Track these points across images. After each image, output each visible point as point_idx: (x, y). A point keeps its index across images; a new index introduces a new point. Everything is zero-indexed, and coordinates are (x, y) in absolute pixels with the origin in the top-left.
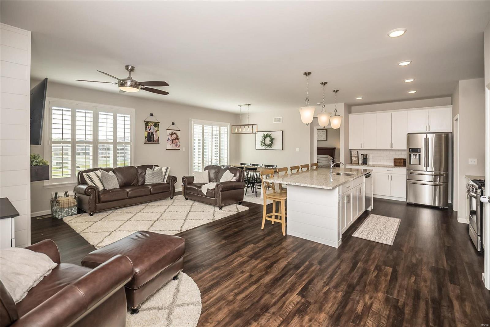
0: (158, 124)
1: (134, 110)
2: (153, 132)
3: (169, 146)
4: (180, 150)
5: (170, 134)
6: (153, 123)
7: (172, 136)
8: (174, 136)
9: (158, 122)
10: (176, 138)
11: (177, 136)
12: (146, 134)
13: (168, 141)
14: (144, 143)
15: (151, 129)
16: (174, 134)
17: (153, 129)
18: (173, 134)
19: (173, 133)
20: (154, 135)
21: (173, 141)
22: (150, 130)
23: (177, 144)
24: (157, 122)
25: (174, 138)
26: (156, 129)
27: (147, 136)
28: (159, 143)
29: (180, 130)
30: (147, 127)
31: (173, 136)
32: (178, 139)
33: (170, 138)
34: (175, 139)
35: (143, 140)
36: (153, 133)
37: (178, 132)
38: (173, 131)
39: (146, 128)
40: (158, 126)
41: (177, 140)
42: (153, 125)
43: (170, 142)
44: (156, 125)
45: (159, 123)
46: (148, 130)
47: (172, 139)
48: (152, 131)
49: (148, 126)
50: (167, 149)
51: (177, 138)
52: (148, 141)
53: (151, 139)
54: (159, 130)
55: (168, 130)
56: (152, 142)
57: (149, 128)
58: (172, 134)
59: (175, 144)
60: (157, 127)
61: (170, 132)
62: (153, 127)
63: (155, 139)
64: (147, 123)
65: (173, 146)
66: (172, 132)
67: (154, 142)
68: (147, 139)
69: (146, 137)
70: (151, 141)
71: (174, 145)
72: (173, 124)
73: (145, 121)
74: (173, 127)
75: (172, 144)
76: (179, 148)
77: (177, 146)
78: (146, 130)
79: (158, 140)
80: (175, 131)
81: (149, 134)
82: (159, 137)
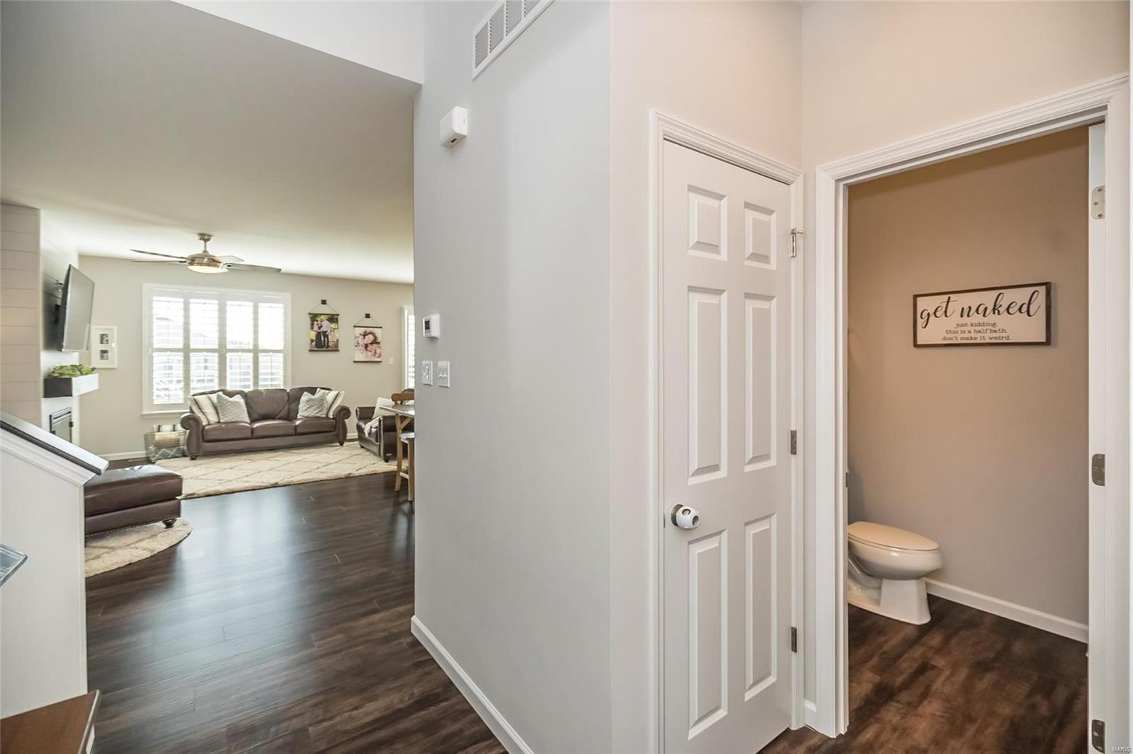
0: (337, 318)
1: (288, 296)
2: (326, 332)
3: (360, 355)
5: (361, 334)
6: (326, 316)
7: (364, 338)
8: (370, 338)
9: (335, 313)
10: (373, 341)
11: (376, 338)
12: (313, 335)
13: (356, 346)
15: (322, 326)
16: (370, 333)
17: (326, 326)
18: (367, 335)
19: (368, 332)
20: (329, 337)
21: (366, 346)
22: (320, 328)
23: (376, 353)
26: (333, 326)
27: (314, 339)
28: (338, 351)
29: (381, 328)
30: (315, 323)
31: (366, 337)
32: (379, 343)
33: (360, 342)
34: (371, 343)
35: (306, 345)
37: (378, 332)
38: (366, 329)
39: (312, 324)
41: (374, 345)
42: (327, 320)
43: (361, 347)
44: (333, 319)
45: (338, 315)
46: (316, 328)
47: (366, 343)
48: (323, 329)
49: (317, 321)
50: (356, 360)
51: (375, 342)
52: (316, 347)
53: (322, 343)
54: (338, 329)
55: (356, 328)
56: (324, 349)
57: (318, 324)
58: (365, 335)
59: (371, 351)
60: (334, 322)
61: (362, 330)
62: (326, 323)
63: (330, 344)
64: (314, 317)
65: (367, 356)
66: (366, 332)
67: (329, 349)
68: (314, 343)
69: (312, 341)
70: (324, 346)
71: (369, 354)
72: (368, 316)
73: (310, 314)
74: (367, 322)
75: (365, 352)
76: (379, 360)
77: (374, 355)
78: (312, 328)
79: (336, 346)
80: (371, 329)
81: (318, 335)
82: (338, 341)
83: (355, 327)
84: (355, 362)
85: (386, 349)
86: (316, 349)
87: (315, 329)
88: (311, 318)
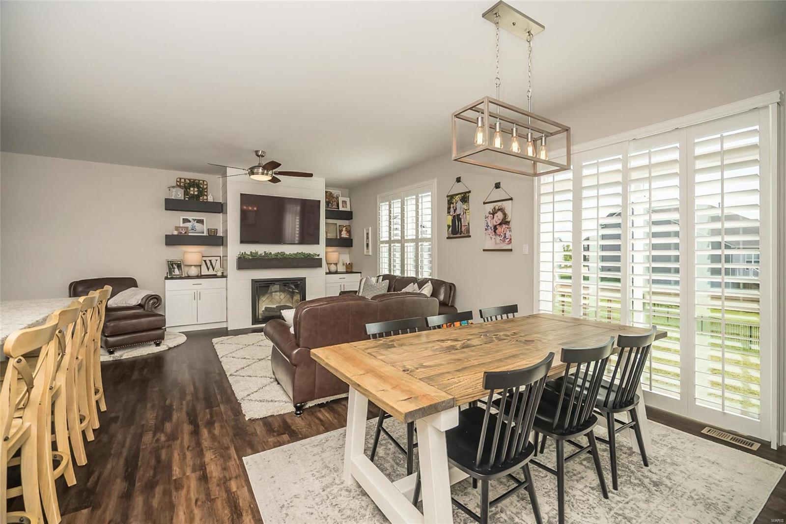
2: (460, 214)
4: (511, 250)
5: (489, 213)
6: (460, 196)
7: (493, 217)
8: (499, 215)
10: (503, 220)
11: (505, 215)
12: (450, 220)
13: (486, 229)
14: (447, 238)
15: (456, 209)
16: (499, 210)
17: (460, 207)
18: (496, 213)
19: (497, 208)
20: (462, 220)
21: (495, 228)
22: (455, 211)
23: (505, 237)
24: (465, 193)
25: (499, 222)
26: (465, 207)
27: (451, 225)
28: (470, 236)
29: (511, 199)
30: (452, 206)
31: (496, 215)
32: (509, 223)
33: (489, 224)
34: (500, 224)
35: (445, 233)
36: (460, 216)
37: (507, 205)
38: (496, 203)
39: (449, 208)
40: (468, 200)
41: (504, 226)
42: (460, 200)
43: (490, 230)
44: (465, 198)
45: (469, 192)
46: (452, 210)
47: (495, 224)
48: (458, 212)
49: (453, 204)
50: (485, 249)
51: (505, 222)
52: (452, 233)
53: (457, 230)
54: (468, 209)
56: (459, 235)
57: (454, 207)
58: (494, 213)
59: (500, 236)
61: (490, 207)
62: (459, 204)
63: (463, 229)
64: (451, 198)
65: (496, 241)
66: (494, 208)
67: (462, 235)
68: (451, 229)
69: (449, 227)
70: (458, 233)
71: (498, 238)
72: (498, 186)
73: (447, 196)
74: (498, 194)
75: (494, 237)
76: (509, 247)
77: (504, 241)
78: (449, 212)
79: (468, 231)
80: (499, 204)
81: (453, 221)
82: (469, 224)
83: (484, 203)
84: (484, 250)
85: (516, 230)
86: (452, 236)
87: (451, 214)
88: (448, 201)
